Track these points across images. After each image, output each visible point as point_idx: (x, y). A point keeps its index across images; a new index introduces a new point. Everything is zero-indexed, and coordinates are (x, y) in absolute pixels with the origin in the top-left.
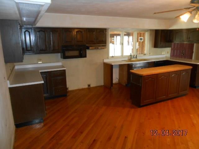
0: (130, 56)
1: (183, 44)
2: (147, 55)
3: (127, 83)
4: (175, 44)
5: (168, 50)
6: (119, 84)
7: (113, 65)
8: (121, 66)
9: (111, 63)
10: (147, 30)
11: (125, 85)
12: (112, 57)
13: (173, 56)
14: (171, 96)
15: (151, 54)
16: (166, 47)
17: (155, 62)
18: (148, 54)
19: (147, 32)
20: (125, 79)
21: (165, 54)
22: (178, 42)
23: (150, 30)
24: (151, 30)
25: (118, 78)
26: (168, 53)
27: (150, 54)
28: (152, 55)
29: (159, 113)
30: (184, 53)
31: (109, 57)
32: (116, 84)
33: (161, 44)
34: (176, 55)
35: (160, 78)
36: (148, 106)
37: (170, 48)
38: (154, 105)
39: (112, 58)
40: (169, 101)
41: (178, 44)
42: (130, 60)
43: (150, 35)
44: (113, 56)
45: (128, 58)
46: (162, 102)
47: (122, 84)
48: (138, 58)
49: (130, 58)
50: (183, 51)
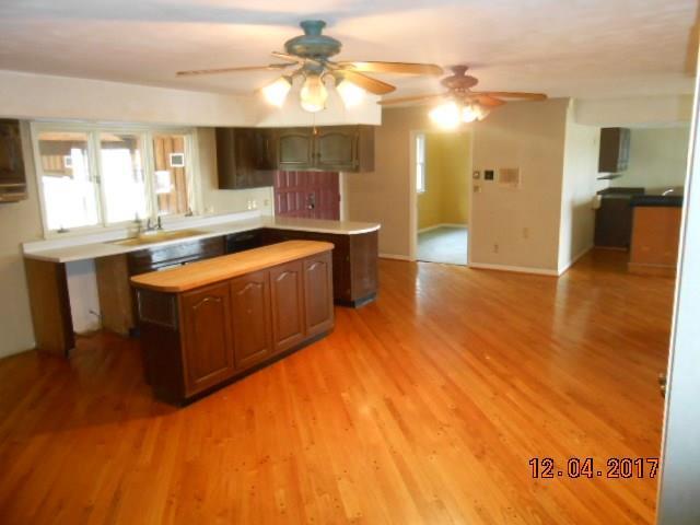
0: (136, 225)
1: (308, 173)
2: (198, 214)
3: (132, 326)
4: (284, 175)
5: (267, 194)
6: (105, 332)
7: (63, 264)
8: (103, 265)
9: (53, 256)
10: (188, 130)
11: (124, 331)
12: (61, 231)
13: (282, 212)
14: (283, 344)
15: (212, 210)
16: (257, 184)
17: (224, 237)
18: (201, 211)
19: (189, 136)
20: (125, 311)
21: (256, 207)
22: (292, 170)
23: (200, 129)
24: (202, 130)
25: (97, 310)
26: (266, 204)
27: (206, 210)
28: (215, 215)
29: (251, 412)
30: (314, 202)
31: (45, 233)
32: (89, 335)
33: (238, 175)
34: (291, 211)
35: (241, 292)
36: (213, 396)
37: (272, 188)
38: (233, 386)
39: (62, 234)
40: (282, 362)
41: (294, 173)
42: (136, 238)
43: (201, 145)
44: (65, 227)
45: (126, 232)
46: (261, 372)
47: (117, 331)
48: (167, 228)
49: (135, 230)
50: (312, 197)
